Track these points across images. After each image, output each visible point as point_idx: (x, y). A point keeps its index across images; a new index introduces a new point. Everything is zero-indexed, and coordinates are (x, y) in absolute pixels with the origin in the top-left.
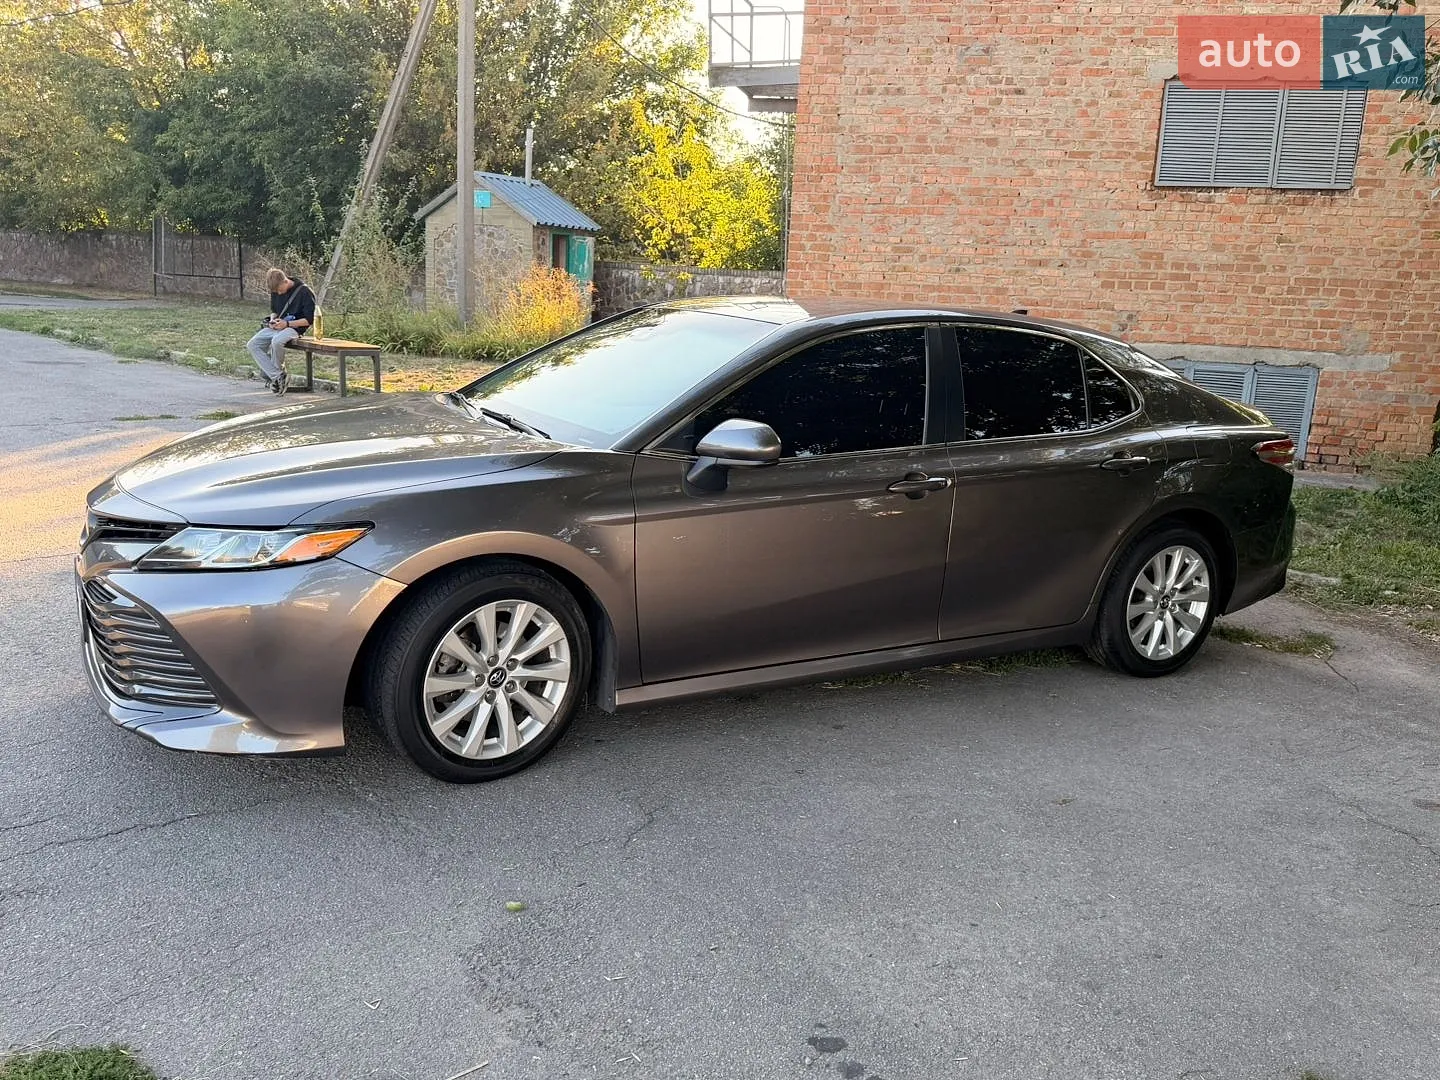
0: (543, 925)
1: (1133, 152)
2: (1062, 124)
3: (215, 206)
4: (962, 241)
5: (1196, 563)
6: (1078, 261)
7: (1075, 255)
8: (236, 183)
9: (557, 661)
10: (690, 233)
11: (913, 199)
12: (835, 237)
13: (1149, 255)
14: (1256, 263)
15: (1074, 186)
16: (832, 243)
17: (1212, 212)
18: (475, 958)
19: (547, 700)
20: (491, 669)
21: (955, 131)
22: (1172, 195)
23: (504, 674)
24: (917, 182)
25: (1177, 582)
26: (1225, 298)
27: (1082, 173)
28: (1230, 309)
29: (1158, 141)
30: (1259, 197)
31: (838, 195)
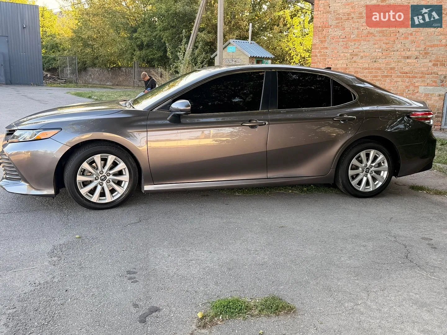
5: (381, 156)
6: (423, 56)
7: (421, 54)
11: (358, 36)
12: (328, 52)
19: (122, 187)
20: (101, 175)
23: (106, 177)
25: (372, 163)
31: (329, 36)
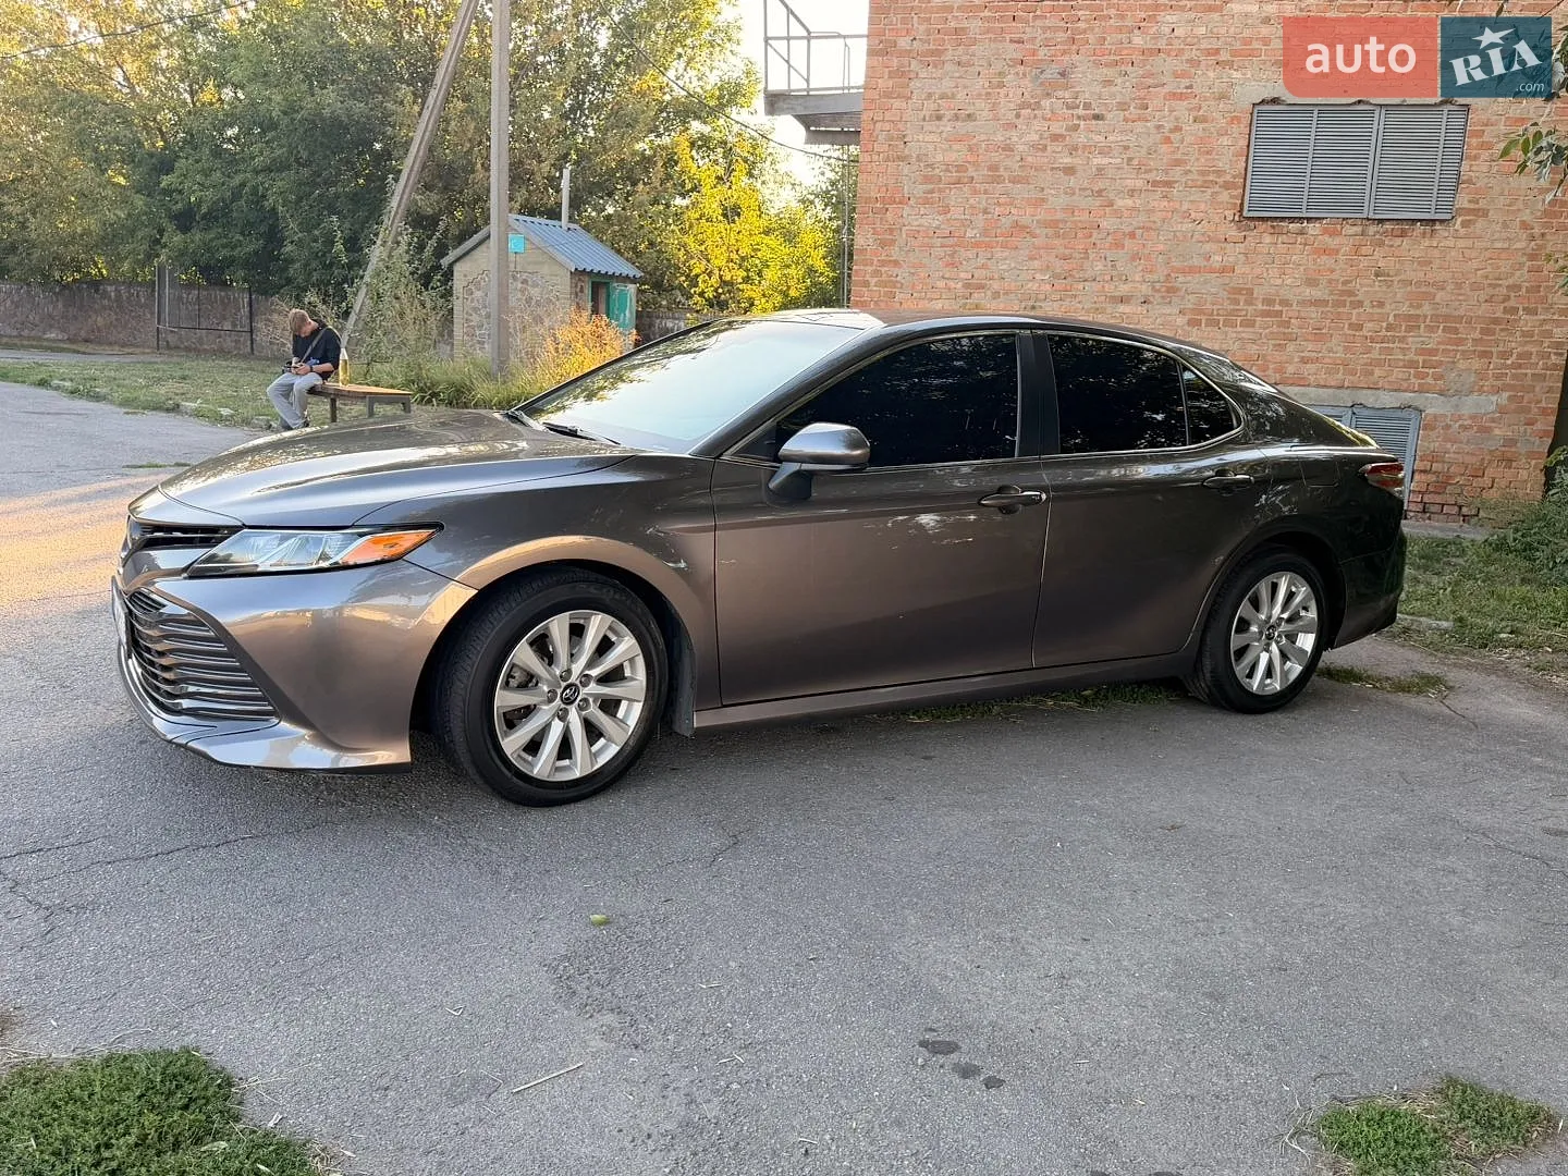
0: (631, 938)
1: (1220, 180)
2: (1144, 152)
3: (224, 252)
4: (1038, 276)
5: (1303, 591)
6: (1163, 297)
7: (1159, 291)
8: (247, 228)
9: (632, 679)
10: (740, 280)
11: (985, 232)
12: (902, 274)
13: (1239, 291)
14: (1352, 299)
15: (1157, 217)
16: (898, 278)
17: (1306, 244)
18: (561, 967)
19: (621, 721)
20: (564, 684)
21: (1030, 159)
22: (1262, 226)
23: (577, 690)
24: (989, 213)
25: (1283, 612)
26: (1319, 336)
27: (1166, 203)
28: (1324, 347)
29: (1246, 169)
30: (1355, 228)
31: (904, 228)
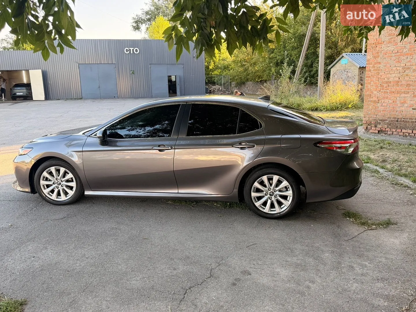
12: (381, 66)
31: (382, 52)
